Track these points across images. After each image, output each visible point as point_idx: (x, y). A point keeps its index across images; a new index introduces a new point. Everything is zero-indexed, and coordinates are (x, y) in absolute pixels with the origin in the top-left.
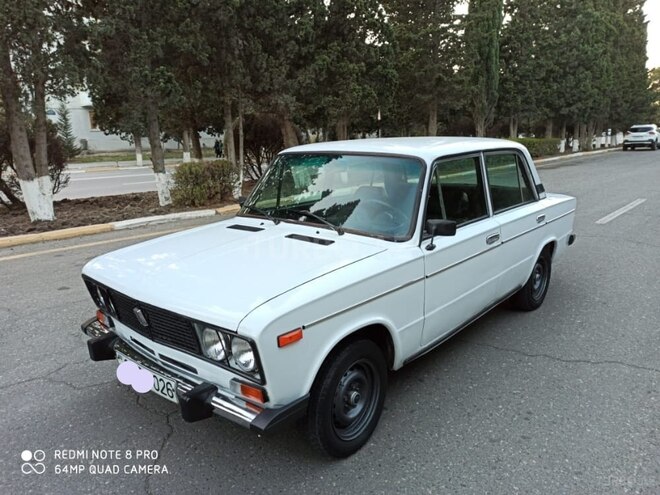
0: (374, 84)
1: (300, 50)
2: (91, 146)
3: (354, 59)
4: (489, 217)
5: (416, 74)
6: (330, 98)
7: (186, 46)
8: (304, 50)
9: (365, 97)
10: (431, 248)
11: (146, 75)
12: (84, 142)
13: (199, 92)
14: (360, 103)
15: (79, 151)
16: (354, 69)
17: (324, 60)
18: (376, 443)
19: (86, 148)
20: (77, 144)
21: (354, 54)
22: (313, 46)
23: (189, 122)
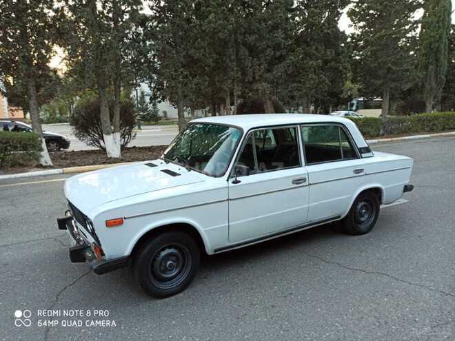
0: (328, 74)
1: (275, 53)
2: (169, 115)
3: (314, 58)
4: (301, 166)
5: (372, 65)
6: (295, 84)
7: (198, 55)
8: (278, 54)
9: (319, 84)
10: (236, 182)
11: (172, 74)
12: (165, 113)
13: (207, 83)
14: (316, 88)
15: (160, 118)
16: (312, 65)
17: (291, 59)
18: (185, 294)
19: (165, 116)
20: (160, 114)
21: (314, 55)
22: (284, 50)
23: (210, 101)
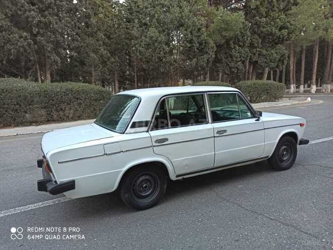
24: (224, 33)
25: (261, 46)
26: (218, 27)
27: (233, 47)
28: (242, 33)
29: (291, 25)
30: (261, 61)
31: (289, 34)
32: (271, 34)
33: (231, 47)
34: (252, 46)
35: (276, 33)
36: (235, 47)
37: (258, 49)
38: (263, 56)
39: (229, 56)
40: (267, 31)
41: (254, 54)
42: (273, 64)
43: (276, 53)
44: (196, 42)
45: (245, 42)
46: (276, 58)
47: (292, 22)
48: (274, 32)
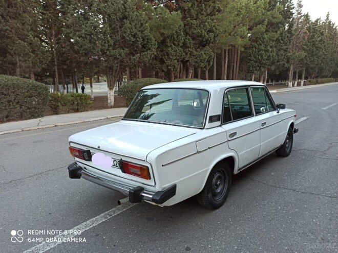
24: (162, 31)
25: (192, 46)
26: (157, 24)
27: (169, 45)
28: (177, 32)
29: (216, 29)
30: (192, 61)
31: (215, 37)
32: (201, 36)
33: (167, 45)
34: (185, 46)
35: (205, 36)
36: (171, 46)
37: (190, 49)
38: (194, 56)
39: (166, 54)
40: (198, 32)
41: (186, 54)
42: (203, 64)
43: (205, 54)
44: (140, 37)
45: (179, 41)
46: (205, 59)
47: (217, 27)
48: (203, 34)
